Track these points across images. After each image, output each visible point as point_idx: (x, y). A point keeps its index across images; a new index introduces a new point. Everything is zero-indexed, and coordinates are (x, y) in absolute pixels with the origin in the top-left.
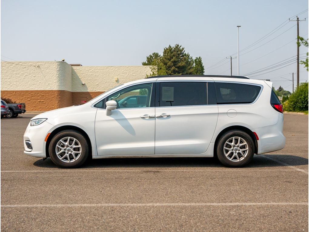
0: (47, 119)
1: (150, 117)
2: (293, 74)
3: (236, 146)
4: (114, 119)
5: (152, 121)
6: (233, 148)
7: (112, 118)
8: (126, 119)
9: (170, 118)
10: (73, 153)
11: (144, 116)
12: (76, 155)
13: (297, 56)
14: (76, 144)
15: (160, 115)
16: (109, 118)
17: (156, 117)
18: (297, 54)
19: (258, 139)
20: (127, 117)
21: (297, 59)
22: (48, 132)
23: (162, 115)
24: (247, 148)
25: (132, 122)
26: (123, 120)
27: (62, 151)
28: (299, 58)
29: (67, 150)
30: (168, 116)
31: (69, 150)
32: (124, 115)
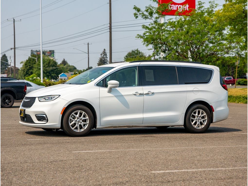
0: (60, 95)
1: (140, 94)
2: (88, 44)
3: (199, 117)
4: (113, 95)
5: (141, 98)
6: (197, 118)
7: (112, 95)
8: (122, 96)
9: (154, 95)
10: (82, 124)
11: (136, 93)
12: (84, 125)
13: (110, 24)
14: (84, 116)
15: (147, 92)
16: (110, 95)
17: (144, 94)
18: (109, 22)
19: (214, 111)
20: (123, 94)
21: (109, 28)
22: (64, 106)
23: (149, 92)
24: (206, 118)
25: (127, 98)
26: (120, 97)
27: (73, 122)
28: (112, 27)
29: (78, 121)
30: (153, 93)
31: (79, 122)
32: (121, 93)
